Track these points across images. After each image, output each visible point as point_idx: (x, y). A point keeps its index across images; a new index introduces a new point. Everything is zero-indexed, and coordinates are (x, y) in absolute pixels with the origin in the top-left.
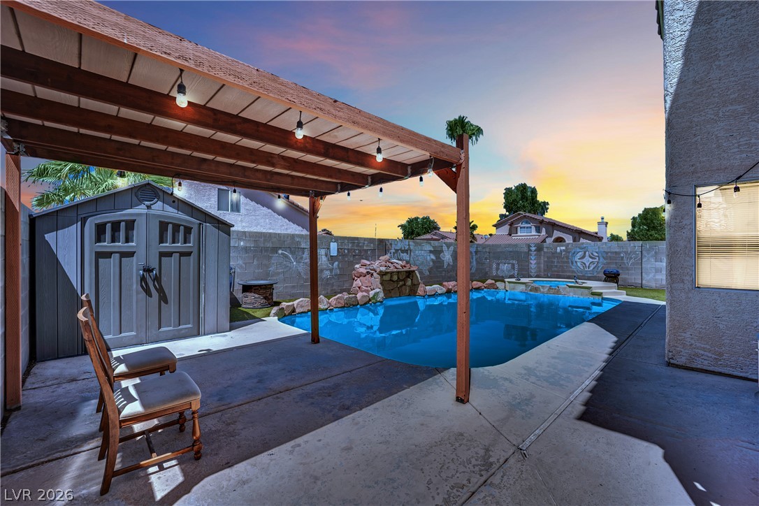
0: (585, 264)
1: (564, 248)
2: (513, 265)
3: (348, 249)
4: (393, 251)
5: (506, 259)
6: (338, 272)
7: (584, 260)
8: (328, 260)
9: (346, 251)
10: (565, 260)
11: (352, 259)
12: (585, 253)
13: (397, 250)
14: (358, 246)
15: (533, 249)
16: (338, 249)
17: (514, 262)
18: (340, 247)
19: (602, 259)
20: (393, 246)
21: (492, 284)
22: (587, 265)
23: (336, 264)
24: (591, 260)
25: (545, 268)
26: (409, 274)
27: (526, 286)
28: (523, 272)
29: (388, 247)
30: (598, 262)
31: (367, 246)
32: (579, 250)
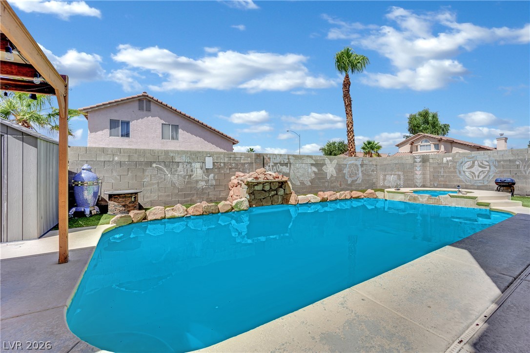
0: (474, 173)
1: (451, 158)
2: (399, 175)
3: (223, 163)
4: (271, 164)
5: (392, 170)
6: (214, 183)
7: (473, 170)
8: (204, 172)
9: (222, 165)
10: (452, 169)
11: (228, 171)
12: (474, 163)
13: (276, 164)
14: (233, 160)
15: (418, 160)
16: (214, 163)
17: (400, 173)
18: (216, 161)
19: (493, 168)
20: (271, 160)
21: (372, 193)
22: (477, 174)
23: (212, 176)
24: (481, 169)
25: (432, 178)
26: (282, 184)
27: (405, 196)
28: (409, 182)
29: (267, 161)
30: (489, 171)
31: (244, 160)
32: (466, 160)
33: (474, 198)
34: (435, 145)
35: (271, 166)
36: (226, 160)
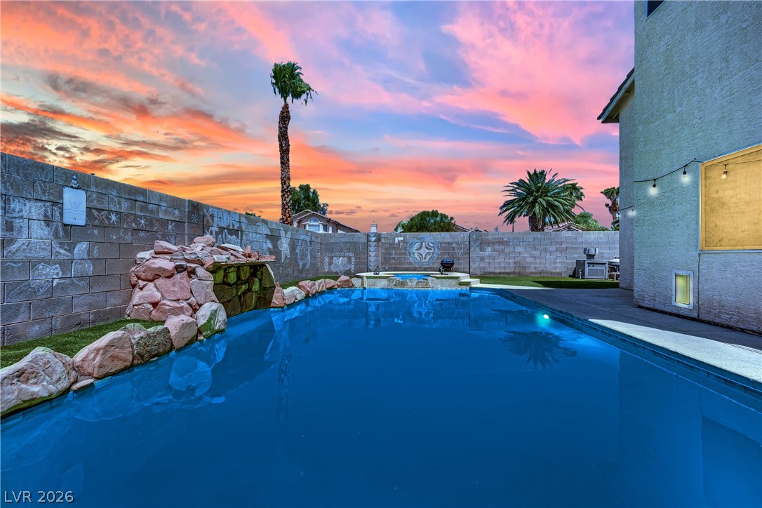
0: (421, 255)
1: (402, 239)
2: (349, 258)
3: (117, 213)
4: (215, 229)
5: (341, 251)
6: (89, 268)
7: (421, 251)
8: (56, 235)
9: (113, 218)
10: (403, 251)
11: (128, 238)
12: (422, 244)
13: (221, 229)
14: (143, 209)
15: (373, 239)
16: (89, 209)
17: (350, 254)
18: (95, 204)
19: (436, 250)
20: (215, 219)
21: (347, 280)
22: (424, 256)
23: (80, 249)
24: (427, 251)
25: (383, 261)
26: (257, 269)
27: (389, 281)
28: (361, 266)
29: (208, 222)
30: (433, 253)
31: (166, 212)
32: (416, 241)
33: (457, 278)
34: (324, 225)
35: (214, 233)
36: (125, 206)
